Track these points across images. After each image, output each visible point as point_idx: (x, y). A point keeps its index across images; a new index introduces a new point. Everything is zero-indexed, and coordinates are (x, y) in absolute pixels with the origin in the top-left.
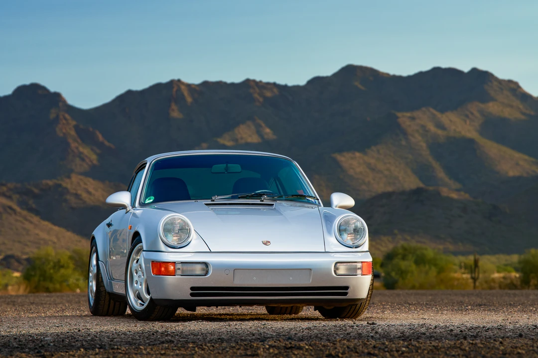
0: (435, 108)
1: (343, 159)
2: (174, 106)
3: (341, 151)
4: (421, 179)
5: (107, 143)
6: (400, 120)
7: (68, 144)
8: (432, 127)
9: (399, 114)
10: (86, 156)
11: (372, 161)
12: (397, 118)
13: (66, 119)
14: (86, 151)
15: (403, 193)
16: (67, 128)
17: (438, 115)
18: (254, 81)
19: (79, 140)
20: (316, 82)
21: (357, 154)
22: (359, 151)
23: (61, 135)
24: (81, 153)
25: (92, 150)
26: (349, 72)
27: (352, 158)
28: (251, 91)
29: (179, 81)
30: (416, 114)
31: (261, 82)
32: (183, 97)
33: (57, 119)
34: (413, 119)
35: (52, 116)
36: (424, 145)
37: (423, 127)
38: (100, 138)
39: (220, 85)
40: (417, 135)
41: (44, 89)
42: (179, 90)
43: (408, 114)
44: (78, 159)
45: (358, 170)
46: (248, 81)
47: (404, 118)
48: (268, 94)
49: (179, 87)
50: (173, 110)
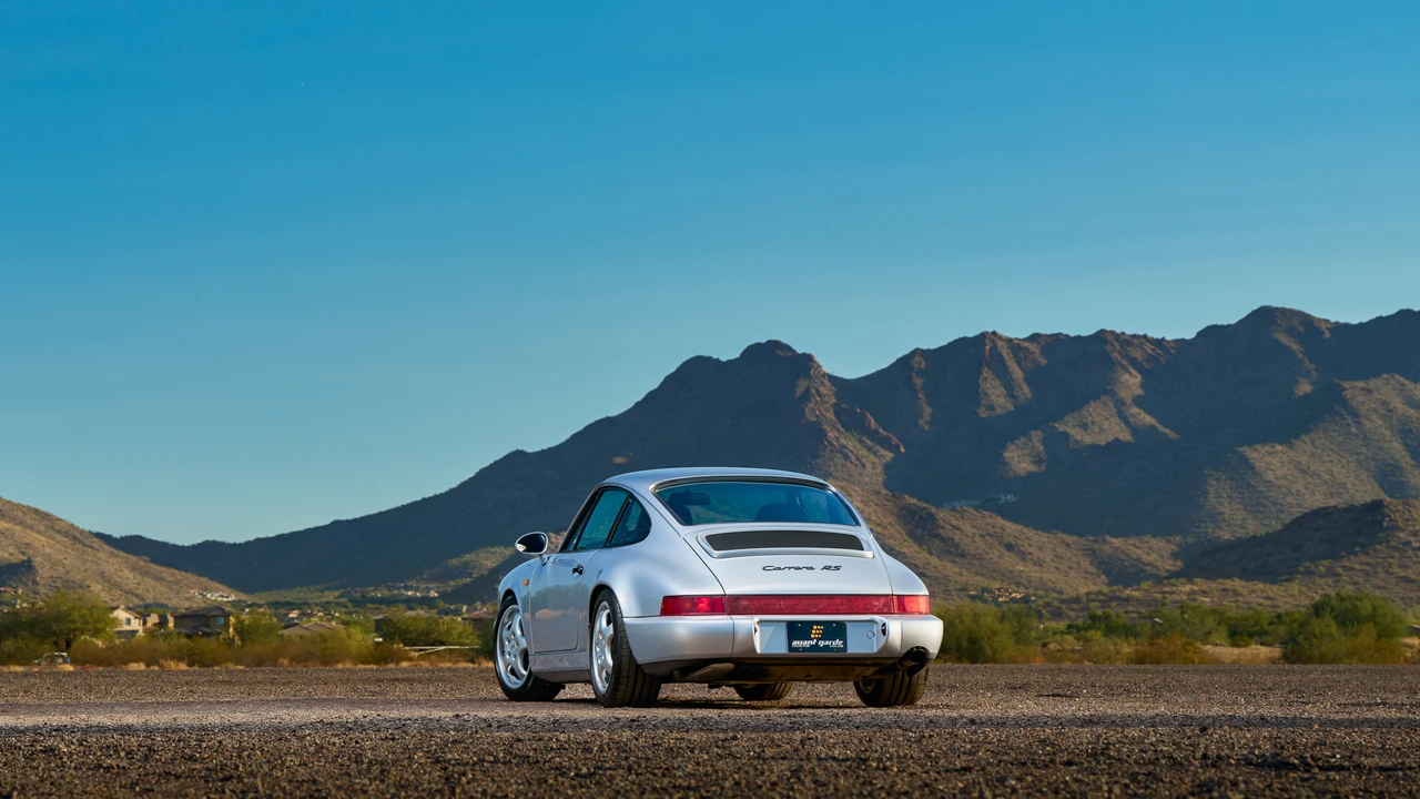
0: (1401, 375)
1: (1255, 455)
2: (986, 373)
3: (1251, 443)
4: (1382, 486)
5: (881, 430)
6: (1348, 394)
7: (823, 434)
8: (1398, 404)
9: (1346, 385)
10: (852, 452)
11: (1304, 459)
12: (1344, 389)
13: (820, 395)
14: (851, 443)
15: (1351, 508)
16: (822, 410)
17: (1410, 385)
18: (1112, 332)
19: (840, 426)
20: (1211, 333)
21: (1279, 448)
22: (1280, 444)
23: (813, 419)
24: (844, 446)
25: (860, 441)
26: (1265, 317)
27: (1270, 454)
28: (1108, 348)
29: (994, 333)
30: (1372, 384)
31: (1123, 333)
32: (1000, 357)
33: (807, 394)
34: (1369, 391)
35: (799, 392)
36: (1388, 433)
37: (1384, 403)
38: (874, 425)
39: (1057, 339)
40: (1374, 417)
41: (788, 348)
42: (994, 348)
43: (1362, 384)
44: (838, 455)
45: (1280, 473)
46: (1102, 331)
47: (1353, 390)
48: (1136, 354)
49: (993, 342)
50: (985, 379)
